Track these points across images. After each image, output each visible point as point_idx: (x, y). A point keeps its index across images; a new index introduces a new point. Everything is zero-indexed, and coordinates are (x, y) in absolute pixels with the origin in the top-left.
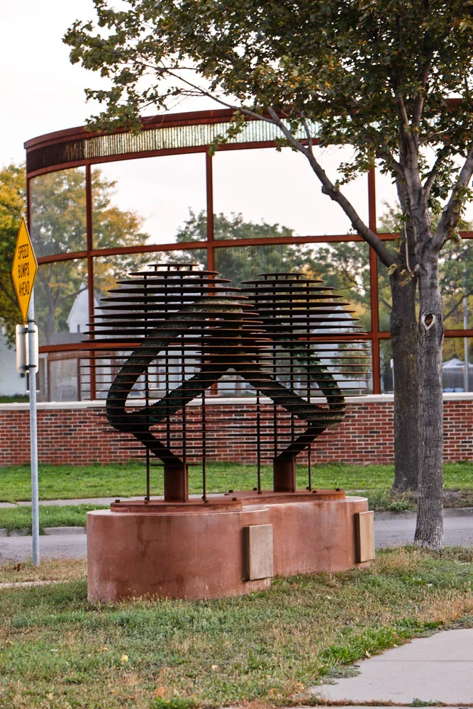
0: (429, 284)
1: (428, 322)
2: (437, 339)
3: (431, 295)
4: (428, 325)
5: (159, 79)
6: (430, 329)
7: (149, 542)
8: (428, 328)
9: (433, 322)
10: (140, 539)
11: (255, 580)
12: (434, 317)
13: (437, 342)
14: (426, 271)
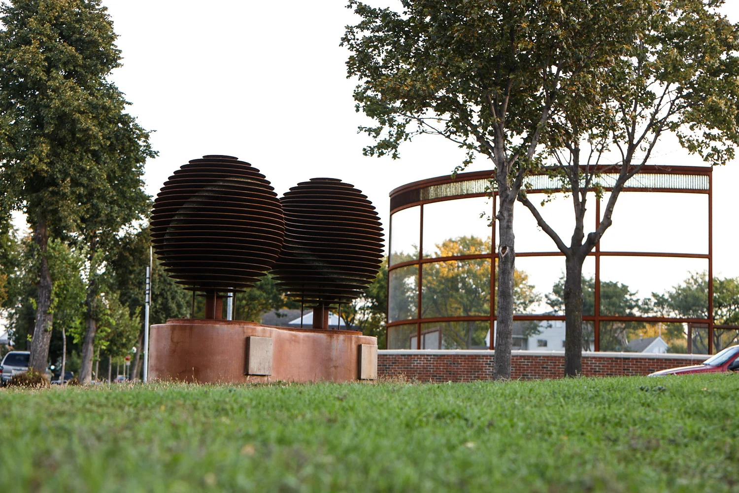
0: (505, 226)
1: (503, 251)
2: (509, 263)
3: (507, 233)
4: (503, 253)
5: (419, 127)
6: (505, 257)
7: (178, 343)
8: (503, 256)
9: (506, 252)
10: (172, 341)
11: (254, 375)
12: (508, 248)
13: (510, 266)
14: (504, 217)
